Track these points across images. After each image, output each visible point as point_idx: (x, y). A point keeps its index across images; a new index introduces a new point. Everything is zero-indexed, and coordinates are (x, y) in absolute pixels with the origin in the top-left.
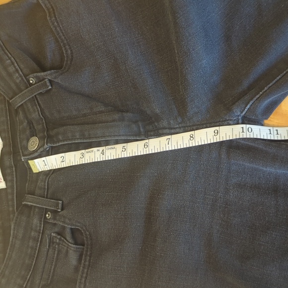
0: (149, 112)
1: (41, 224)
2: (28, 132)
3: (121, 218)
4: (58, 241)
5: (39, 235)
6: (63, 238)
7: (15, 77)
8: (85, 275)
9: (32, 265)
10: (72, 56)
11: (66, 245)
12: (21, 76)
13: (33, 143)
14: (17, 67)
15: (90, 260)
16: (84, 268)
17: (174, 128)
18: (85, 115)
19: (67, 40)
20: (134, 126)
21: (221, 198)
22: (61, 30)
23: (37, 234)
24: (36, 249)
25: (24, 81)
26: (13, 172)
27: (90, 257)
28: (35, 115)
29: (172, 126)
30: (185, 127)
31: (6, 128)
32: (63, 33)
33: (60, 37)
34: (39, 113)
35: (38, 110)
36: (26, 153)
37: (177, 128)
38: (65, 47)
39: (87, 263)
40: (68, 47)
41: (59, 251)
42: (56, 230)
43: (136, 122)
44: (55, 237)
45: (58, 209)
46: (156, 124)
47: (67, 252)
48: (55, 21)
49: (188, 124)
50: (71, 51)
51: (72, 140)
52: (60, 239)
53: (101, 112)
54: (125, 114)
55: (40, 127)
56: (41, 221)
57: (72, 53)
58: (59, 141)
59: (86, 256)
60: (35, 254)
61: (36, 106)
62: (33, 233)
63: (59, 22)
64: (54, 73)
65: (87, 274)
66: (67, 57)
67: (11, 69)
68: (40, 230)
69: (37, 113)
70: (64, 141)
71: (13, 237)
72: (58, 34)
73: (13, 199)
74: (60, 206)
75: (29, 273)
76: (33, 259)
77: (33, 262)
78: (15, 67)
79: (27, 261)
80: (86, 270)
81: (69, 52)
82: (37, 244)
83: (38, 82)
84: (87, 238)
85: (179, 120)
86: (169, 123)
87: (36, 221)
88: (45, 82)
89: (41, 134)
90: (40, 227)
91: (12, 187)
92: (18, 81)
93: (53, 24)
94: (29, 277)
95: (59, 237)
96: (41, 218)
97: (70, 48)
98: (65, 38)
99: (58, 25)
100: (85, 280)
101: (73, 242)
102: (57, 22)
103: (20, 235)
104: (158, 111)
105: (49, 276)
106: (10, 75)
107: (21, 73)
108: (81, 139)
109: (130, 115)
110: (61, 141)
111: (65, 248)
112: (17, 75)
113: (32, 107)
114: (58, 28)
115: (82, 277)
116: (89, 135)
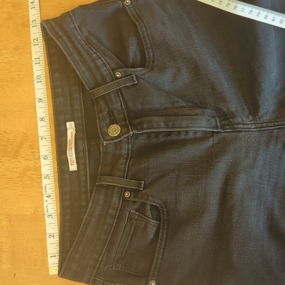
0: (225, 110)
1: (119, 202)
2: (108, 120)
3: (201, 196)
4: (136, 217)
5: (116, 213)
6: (141, 215)
7: (102, 70)
8: (163, 246)
9: (107, 240)
10: (154, 58)
11: (145, 221)
12: (108, 70)
13: (114, 130)
14: (104, 61)
15: (167, 233)
16: (161, 240)
17: (247, 124)
18: (166, 109)
19: (151, 44)
20: (213, 120)
21: (281, 180)
22: (148, 35)
23: (115, 211)
24: (112, 226)
25: (111, 74)
26: (86, 156)
27: (168, 230)
28: (117, 105)
29: (245, 123)
30: (255, 124)
31: (80, 115)
32: (148, 37)
33: (145, 41)
34: (121, 104)
35: (121, 101)
36: (107, 138)
37: (249, 124)
38: (147, 49)
39: (165, 236)
40: (151, 50)
41: (136, 227)
42: (136, 207)
43: (214, 117)
44: (134, 213)
45: (141, 188)
46: (231, 120)
47: (146, 226)
48: (143, 26)
49: (258, 122)
50: (153, 53)
51: (156, 128)
52: (138, 216)
53: (182, 107)
54: (205, 110)
55: (121, 116)
56: (120, 199)
57: (153, 56)
58: (143, 129)
59: (163, 230)
60: (111, 230)
61: (119, 97)
62: (111, 211)
63: (147, 27)
64: (143, 70)
65: (165, 245)
66: (149, 58)
67: (99, 63)
68: (118, 207)
69: (119, 104)
70: (148, 129)
71: (88, 215)
72: (144, 38)
73: (86, 181)
74: (142, 185)
75: (103, 248)
76: (109, 235)
77: (108, 237)
78: (102, 61)
79: (102, 237)
80: (164, 242)
81: (151, 54)
82: (114, 220)
83: (125, 77)
84: (164, 214)
85: (251, 118)
86: (243, 120)
87: (115, 199)
88: (132, 77)
89: (123, 123)
90: (118, 205)
91: (85, 169)
92: (105, 74)
93: (142, 28)
94: (104, 251)
95: (138, 213)
96: (120, 197)
97: (153, 51)
98: (150, 42)
99: (146, 30)
100: (164, 251)
101: (152, 218)
102: (146, 28)
103: (97, 213)
104: (233, 110)
105: (124, 249)
106: (98, 68)
107: (108, 67)
108: (165, 128)
109: (208, 111)
110: (145, 129)
111: (144, 223)
112: (105, 68)
113: (115, 98)
114: (145, 33)
115: (160, 248)
116: (173, 125)
